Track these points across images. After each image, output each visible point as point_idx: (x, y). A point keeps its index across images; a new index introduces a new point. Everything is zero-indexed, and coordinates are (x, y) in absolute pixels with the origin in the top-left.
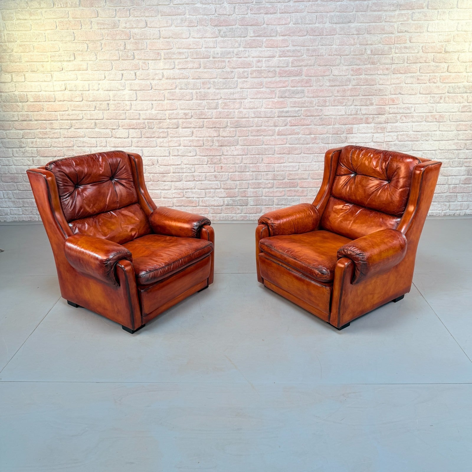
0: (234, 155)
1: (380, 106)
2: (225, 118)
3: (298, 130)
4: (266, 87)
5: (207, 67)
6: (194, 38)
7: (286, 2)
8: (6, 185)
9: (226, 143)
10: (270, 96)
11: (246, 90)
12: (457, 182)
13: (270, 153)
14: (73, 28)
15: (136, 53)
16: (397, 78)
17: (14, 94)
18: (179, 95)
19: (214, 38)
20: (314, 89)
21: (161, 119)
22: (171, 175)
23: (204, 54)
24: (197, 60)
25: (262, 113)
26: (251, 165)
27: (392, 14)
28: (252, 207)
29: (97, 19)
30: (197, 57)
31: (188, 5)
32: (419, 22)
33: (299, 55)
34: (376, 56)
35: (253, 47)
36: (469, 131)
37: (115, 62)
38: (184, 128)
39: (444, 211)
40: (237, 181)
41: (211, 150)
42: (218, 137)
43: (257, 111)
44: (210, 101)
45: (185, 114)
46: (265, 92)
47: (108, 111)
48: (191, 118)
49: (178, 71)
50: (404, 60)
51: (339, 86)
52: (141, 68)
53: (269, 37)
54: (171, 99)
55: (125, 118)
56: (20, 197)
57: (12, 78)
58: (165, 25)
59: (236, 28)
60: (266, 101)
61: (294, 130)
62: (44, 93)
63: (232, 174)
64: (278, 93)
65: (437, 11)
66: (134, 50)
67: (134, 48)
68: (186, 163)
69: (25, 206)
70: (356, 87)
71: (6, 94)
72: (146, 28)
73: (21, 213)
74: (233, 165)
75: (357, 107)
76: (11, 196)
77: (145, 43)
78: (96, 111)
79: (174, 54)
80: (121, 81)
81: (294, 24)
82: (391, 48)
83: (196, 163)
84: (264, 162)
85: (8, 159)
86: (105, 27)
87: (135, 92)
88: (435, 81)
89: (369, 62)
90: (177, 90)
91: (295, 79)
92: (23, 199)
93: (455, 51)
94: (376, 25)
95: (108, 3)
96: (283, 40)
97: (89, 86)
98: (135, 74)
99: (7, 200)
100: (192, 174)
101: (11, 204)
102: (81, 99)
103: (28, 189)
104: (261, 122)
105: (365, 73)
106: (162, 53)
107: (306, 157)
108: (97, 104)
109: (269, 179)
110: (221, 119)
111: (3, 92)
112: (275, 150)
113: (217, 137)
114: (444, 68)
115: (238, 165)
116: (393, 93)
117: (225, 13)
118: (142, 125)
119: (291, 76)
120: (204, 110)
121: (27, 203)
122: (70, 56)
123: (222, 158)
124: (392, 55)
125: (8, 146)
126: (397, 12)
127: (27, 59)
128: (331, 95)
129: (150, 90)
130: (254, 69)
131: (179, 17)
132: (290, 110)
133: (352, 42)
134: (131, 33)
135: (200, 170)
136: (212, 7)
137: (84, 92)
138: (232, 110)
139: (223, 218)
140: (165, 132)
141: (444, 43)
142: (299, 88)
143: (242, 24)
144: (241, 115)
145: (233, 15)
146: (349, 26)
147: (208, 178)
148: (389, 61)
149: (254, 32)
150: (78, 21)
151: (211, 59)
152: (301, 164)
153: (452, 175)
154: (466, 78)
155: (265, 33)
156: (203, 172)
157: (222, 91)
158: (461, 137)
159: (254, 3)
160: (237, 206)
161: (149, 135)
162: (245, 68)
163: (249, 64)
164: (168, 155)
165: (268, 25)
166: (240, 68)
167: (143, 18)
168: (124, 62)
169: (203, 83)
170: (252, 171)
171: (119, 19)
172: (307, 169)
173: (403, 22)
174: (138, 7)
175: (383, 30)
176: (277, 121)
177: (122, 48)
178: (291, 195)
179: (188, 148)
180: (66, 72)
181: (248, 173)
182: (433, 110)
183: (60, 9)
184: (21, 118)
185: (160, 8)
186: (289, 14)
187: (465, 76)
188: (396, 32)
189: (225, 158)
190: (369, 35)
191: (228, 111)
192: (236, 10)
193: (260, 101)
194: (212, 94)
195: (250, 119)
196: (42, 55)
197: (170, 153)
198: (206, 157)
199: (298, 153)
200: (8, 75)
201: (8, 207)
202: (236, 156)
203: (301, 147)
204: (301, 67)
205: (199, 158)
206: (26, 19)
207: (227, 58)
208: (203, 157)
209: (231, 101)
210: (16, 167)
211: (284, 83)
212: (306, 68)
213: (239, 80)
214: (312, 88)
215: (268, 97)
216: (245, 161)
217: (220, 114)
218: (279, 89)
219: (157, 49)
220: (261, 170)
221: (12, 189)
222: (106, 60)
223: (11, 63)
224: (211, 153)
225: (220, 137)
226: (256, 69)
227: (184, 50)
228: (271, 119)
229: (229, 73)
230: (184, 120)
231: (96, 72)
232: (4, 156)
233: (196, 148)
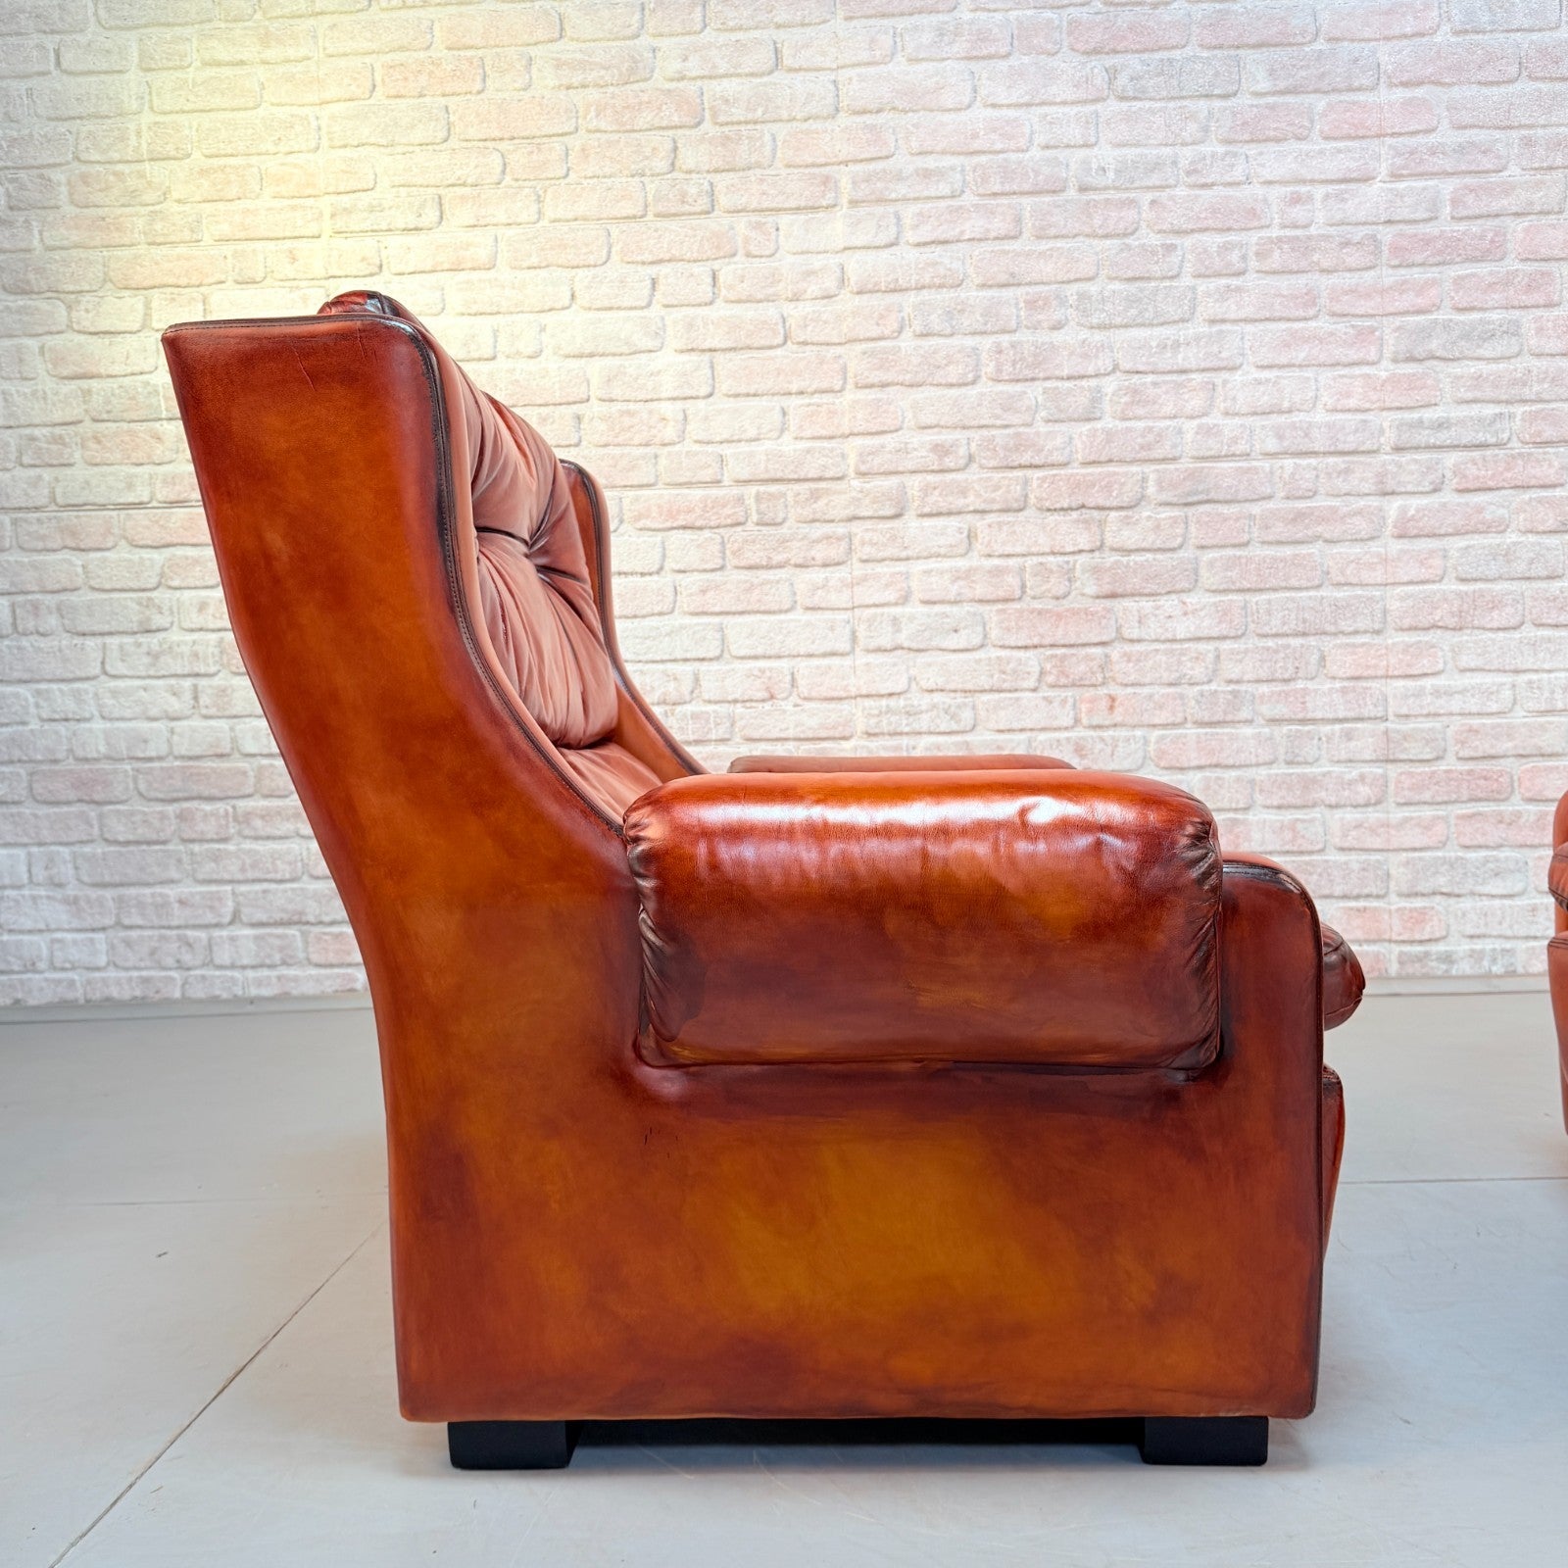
0: (1174, 641)
2: (1132, 462)
3: (1502, 511)
4: (1334, 315)
5: (1053, 232)
6: (994, 106)
8: (48, 816)
9: (1134, 582)
10: (1354, 355)
11: (1236, 328)
13: (1360, 625)
14: (448, 90)
15: (722, 181)
17: (148, 383)
18: (915, 361)
19: (1085, 102)
21: (820, 479)
23: (1037, 173)
24: (1004, 201)
25: (1315, 434)
26: (1264, 689)
29: (556, 46)
30: (1007, 188)
33: (1490, 166)
35: (1267, 140)
37: (624, 226)
38: (930, 515)
40: (1189, 768)
41: (1059, 616)
42: (1097, 554)
43: (1294, 426)
44: (1059, 384)
45: (942, 450)
46: (1332, 334)
48: (967, 466)
49: (913, 255)
52: (741, 252)
53: (1340, 91)
54: (876, 381)
55: (652, 481)
56: (107, 879)
57: (147, 315)
58: (864, 56)
59: (1188, 59)
60: (1334, 379)
61: (1480, 510)
63: (1162, 738)
64: (1390, 339)
66: (716, 171)
67: (718, 163)
68: (931, 685)
69: (127, 922)
71: (107, 385)
72: (776, 74)
73: (102, 960)
74: (1171, 690)
76: (67, 872)
77: (767, 138)
79: (899, 177)
80: (645, 313)
81: (1457, 33)
83: (984, 682)
84: (1333, 668)
85: (78, 690)
86: (591, 77)
87: (707, 357)
90: (907, 343)
91: (1473, 275)
92: (122, 885)
96: (1408, 103)
97: (495, 337)
98: (714, 278)
99: (43, 892)
100: (959, 738)
101: (61, 915)
103: (154, 837)
104: (1310, 475)
106: (844, 177)
107: (1549, 640)
109: (1358, 757)
110: (1111, 468)
111: (99, 376)
112: (1385, 612)
113: (1092, 551)
115: (1197, 688)
118: (728, 511)
119: (1452, 263)
120: (1030, 425)
121: (141, 905)
122: (423, 205)
123: (1115, 652)
125: (85, 623)
127: (225, 229)
129: (778, 346)
130: (1275, 232)
131: (925, 20)
132: (1453, 415)
134: (705, 98)
135: (1005, 717)
138: (1168, 422)
140: (839, 539)
142: (1495, 316)
143: (1214, 42)
144: (1213, 446)
145: (1175, 5)
149: (1272, 72)
150: (470, 61)
151: (1072, 193)
152: (1524, 677)
155: (1323, 74)
156: (1015, 726)
157: (1122, 337)
161: (754, 560)
162: (1229, 229)
163: (1253, 213)
164: (843, 645)
165: (1337, 40)
166: (1206, 230)
167: (764, 35)
168: (664, 223)
169: (1031, 304)
170: (1272, 721)
171: (656, 42)
176: (1392, 468)
177: (661, 165)
178: (1481, 840)
179: (947, 608)
181: (1248, 731)
183: (395, 14)
184: (163, 493)
189: (1128, 657)
191: (1150, 429)
193: (1308, 378)
194: (1072, 354)
195: (1255, 463)
196: (294, 208)
197: (854, 638)
198: (1030, 653)
199: (1504, 623)
200: (133, 300)
201: (42, 926)
202: (1186, 646)
203: (1522, 594)
204: (1497, 222)
205: (998, 658)
206: (242, 63)
207: (1148, 188)
208: (1021, 654)
209: (1165, 382)
210: (108, 725)
211: (1419, 293)
212: (1524, 223)
213: (1203, 286)
214: (1556, 312)
215: (1344, 360)
216: (1232, 670)
217: (1109, 441)
218: (1398, 321)
219: (822, 160)
220: (1319, 715)
221: (74, 837)
222: (585, 219)
223: (153, 249)
224: (1060, 632)
225: (1107, 553)
226: (1282, 233)
227: (948, 161)
228: (1362, 458)
229: (1154, 253)
230: (931, 478)
231: (533, 272)
232: (59, 673)
233: (986, 608)
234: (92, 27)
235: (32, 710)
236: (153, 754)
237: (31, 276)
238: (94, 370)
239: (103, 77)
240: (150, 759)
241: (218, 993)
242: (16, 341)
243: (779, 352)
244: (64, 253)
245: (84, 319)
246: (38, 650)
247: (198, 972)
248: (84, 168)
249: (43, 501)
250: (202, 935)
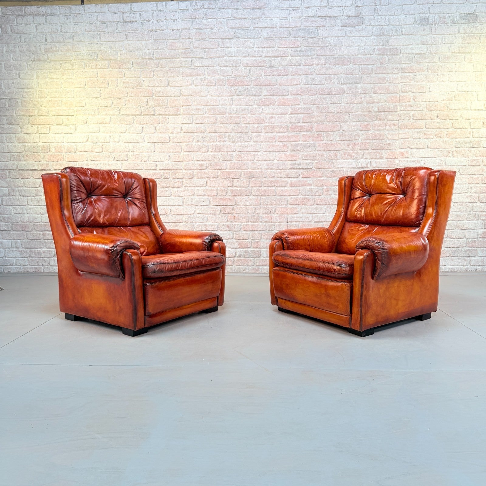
0: (247, 205)
1: (389, 160)
2: (239, 169)
3: (311, 182)
4: (279, 141)
5: (223, 122)
6: (212, 96)
7: (297, 66)
8: (16, 233)
9: (239, 193)
10: (282, 150)
11: (259, 143)
12: (475, 236)
13: (283, 204)
14: (101, 86)
15: (157, 108)
16: (405, 133)
17: (37, 145)
18: (196, 147)
19: (230, 96)
20: (325, 143)
21: (177, 170)
22: (183, 225)
23: (220, 110)
24: (214, 116)
25: (275, 165)
26: (264, 215)
27: (396, 76)
28: (265, 258)
29: (123, 78)
30: (214, 113)
31: (208, 67)
32: (421, 83)
33: (310, 112)
34: (383, 113)
35: (267, 105)
36: (481, 185)
37: (137, 116)
38: (199, 178)
39: (465, 267)
40: (249, 231)
41: (224, 200)
43: (270, 164)
44: (225, 153)
45: (201, 165)
46: (278, 145)
47: (126, 162)
48: (206, 168)
49: (195, 125)
50: (410, 117)
51: (348, 140)
52: (161, 123)
53: (281, 96)
54: (188, 150)
55: (142, 169)
56: (28, 247)
57: (38, 130)
58: (186, 84)
59: (251, 88)
60: (278, 154)
61: (306, 181)
62: (65, 144)
63: (244, 225)
64: (290, 146)
65: (437, 74)
66: (156, 106)
68: (199, 212)
69: (32, 256)
70: (365, 141)
71: (29, 144)
72: (168, 87)
73: (27, 264)
74: (246, 215)
75: (367, 160)
76: (19, 245)
77: (166, 100)
78: (115, 162)
79: (193, 110)
80: (141, 134)
81: (305, 85)
82: (396, 106)
83: (209, 212)
84: (277, 212)
85: (22, 208)
86: (130, 85)
87: (154, 144)
88: (442, 136)
89: (377, 119)
90: (194, 143)
91: (306, 134)
92: (31, 248)
93: (457, 109)
94: (381, 86)
95: (134, 65)
96: (294, 98)
97: (110, 138)
98: (155, 128)
99: (14, 249)
100: (204, 223)
101: (18, 254)
102: (101, 150)
103: (38, 239)
104: (273, 173)
105: (374, 128)
106: (182, 109)
107: (319, 207)
108: (116, 155)
110: (235, 170)
111: (27, 143)
112: (287, 201)
113: (231, 187)
114: (448, 124)
115: (251, 215)
116: (401, 147)
117: (241, 74)
118: (157, 175)
119: (302, 131)
120: (219, 161)
121: (35, 252)
122: (95, 110)
123: (235, 207)
124: (398, 113)
125: (24, 194)
126: (400, 75)
127: (54, 113)
128: (341, 148)
130: (268, 124)
131: (198, 77)
132: (302, 162)
133: (360, 100)
134: (154, 91)
135: (213, 220)
136: (230, 69)
137: (105, 144)
138: (246, 162)
139: (235, 270)
140: (180, 182)
141: (446, 102)
142: (311, 142)
143: (256, 85)
144: (255, 167)
145: (249, 76)
146: (356, 87)
147: (220, 228)
148: (395, 118)
149: (267, 91)
150: (105, 80)
151: (227, 115)
152: (314, 215)
153: (469, 228)
154: (472, 134)
155: (278, 92)
156: (215, 221)
157: (236, 144)
158: (473, 190)
159: (268, 66)
160: (250, 257)
161: (163, 186)
162: (258, 123)
163: (263, 120)
164: (181, 204)
165: (281, 85)
166: (254, 123)
167: (166, 79)
168: (145, 116)
169: (219, 137)
170: (265, 222)
171: (144, 79)
172: (321, 221)
173: (406, 83)
174: (162, 69)
175: (388, 90)
176: (289, 172)
177: (144, 104)
179: (202, 197)
180: (90, 125)
181: (261, 224)
182: (443, 163)
183: (90, 70)
184: (41, 168)
185: (182, 70)
186: (299, 76)
187: (470, 132)
188: (401, 92)
189: (238, 208)
190: (376, 94)
191: (242, 163)
192: (251, 72)
193: (274, 154)
194: (227, 147)
195: (263, 171)
196: (69, 109)
197: (183, 202)
198: (219, 207)
199: (310, 204)
200: (34, 127)
201: (14, 256)
202: (249, 206)
203: (314, 198)
204: (311, 123)
205: (212, 208)
206: (58, 78)
207: (242, 114)
208: (217, 207)
209: (245, 154)
210: (29, 215)
211: (296, 137)
212: (317, 124)
213: (253, 135)
214: (322, 142)
215: (280, 150)
216: (258, 212)
217: (234, 165)
218: (291, 143)
219: (177, 105)
220: (274, 221)
221: (21, 238)
222: (129, 114)
223: (39, 117)
224: (224, 203)
225: (234, 187)
226: (269, 124)
227: (202, 107)
228: (284, 170)
229: (243, 128)
230: (199, 170)
231: (118, 125)
232: (18, 204)
233: (210, 197)
234: (26, 69)
235: (13, 211)
236: (38, 221)
237: (13, 121)
238: (26, 141)
239: (29, 80)
240: (37, 222)
241: (51, 271)
242: (10, 135)
243: (169, 143)
244: (20, 117)
245: (24, 131)
246: (14, 199)
247: (47, 267)
248: (25, 99)
249: (16, 168)
250: (48, 259)
